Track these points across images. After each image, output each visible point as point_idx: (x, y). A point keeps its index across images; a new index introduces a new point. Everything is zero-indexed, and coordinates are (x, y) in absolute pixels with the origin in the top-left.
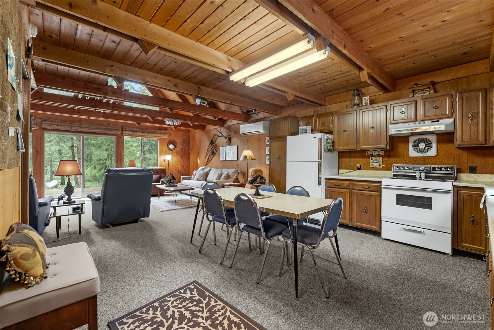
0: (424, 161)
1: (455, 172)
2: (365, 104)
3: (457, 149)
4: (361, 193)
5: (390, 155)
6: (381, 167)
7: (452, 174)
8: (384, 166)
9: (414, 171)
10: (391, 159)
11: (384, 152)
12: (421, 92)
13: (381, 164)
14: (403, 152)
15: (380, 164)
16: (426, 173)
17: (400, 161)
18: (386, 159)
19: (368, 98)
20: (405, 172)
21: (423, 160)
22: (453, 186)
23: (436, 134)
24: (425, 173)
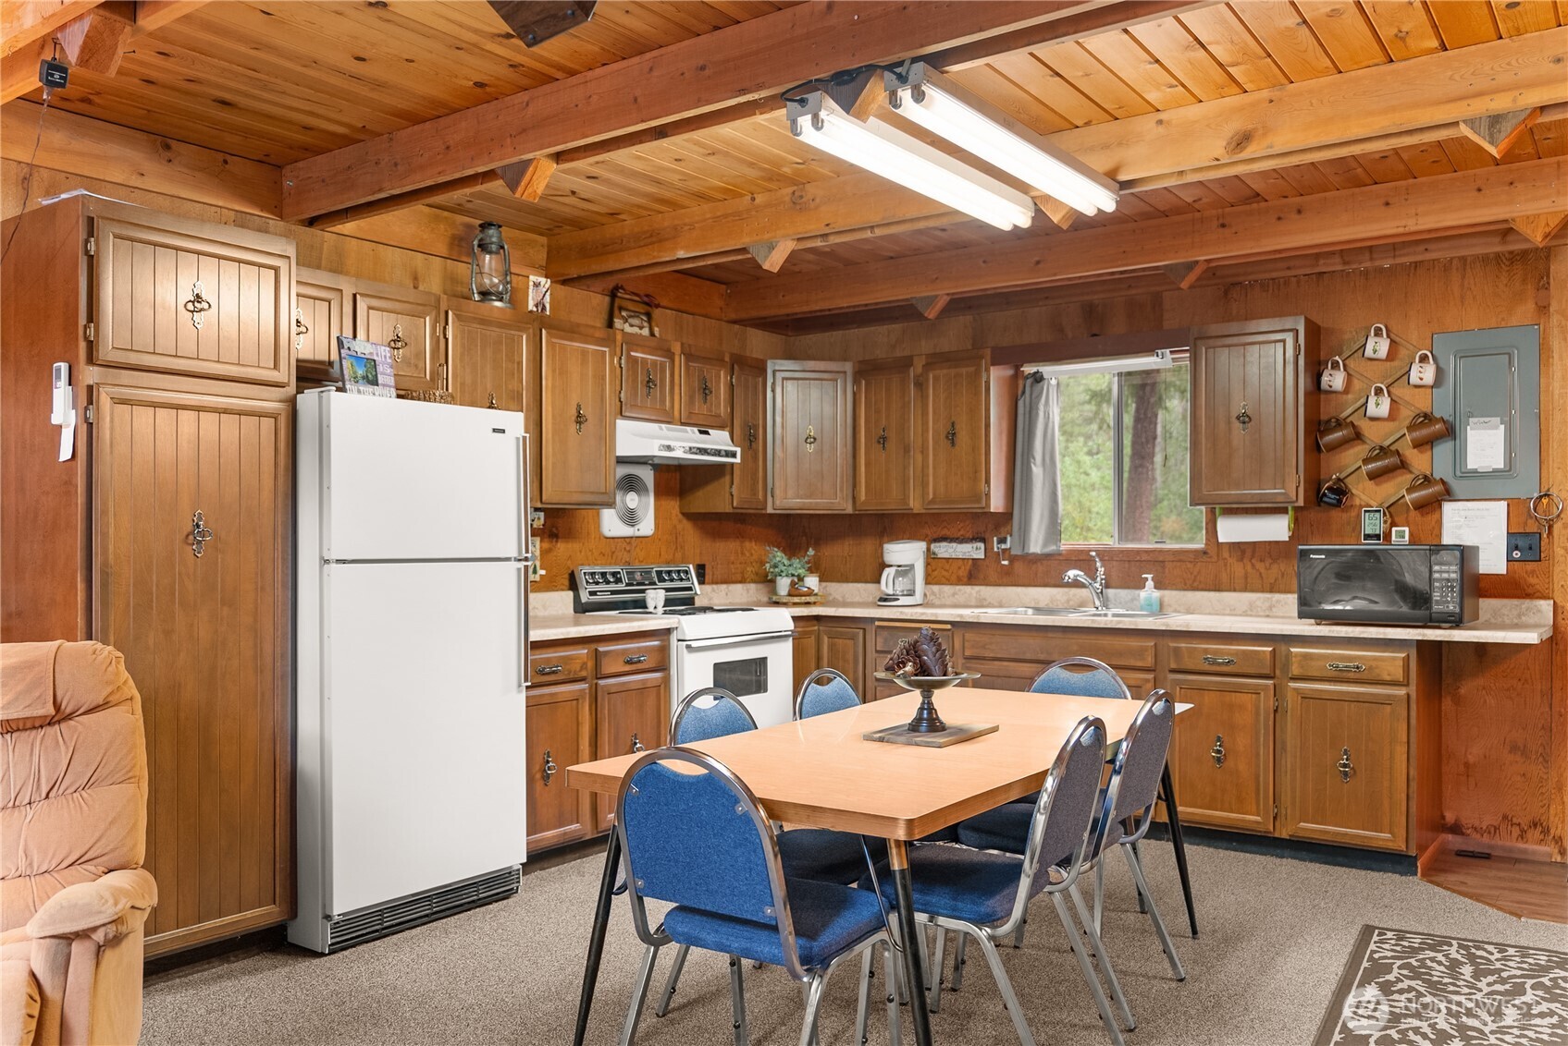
0: (629, 551)
1: (693, 584)
2: (537, 306)
3: (680, 516)
4: (624, 683)
5: (557, 529)
6: (537, 578)
7: (690, 589)
8: (543, 572)
9: (627, 585)
10: (559, 544)
11: (542, 515)
12: (636, 321)
13: (538, 564)
14: (586, 520)
15: (535, 566)
16: (668, 590)
17: (581, 552)
18: (546, 545)
19: (547, 286)
20: (613, 592)
21: (628, 549)
22: (795, 619)
23: (653, 465)
24: (664, 591)
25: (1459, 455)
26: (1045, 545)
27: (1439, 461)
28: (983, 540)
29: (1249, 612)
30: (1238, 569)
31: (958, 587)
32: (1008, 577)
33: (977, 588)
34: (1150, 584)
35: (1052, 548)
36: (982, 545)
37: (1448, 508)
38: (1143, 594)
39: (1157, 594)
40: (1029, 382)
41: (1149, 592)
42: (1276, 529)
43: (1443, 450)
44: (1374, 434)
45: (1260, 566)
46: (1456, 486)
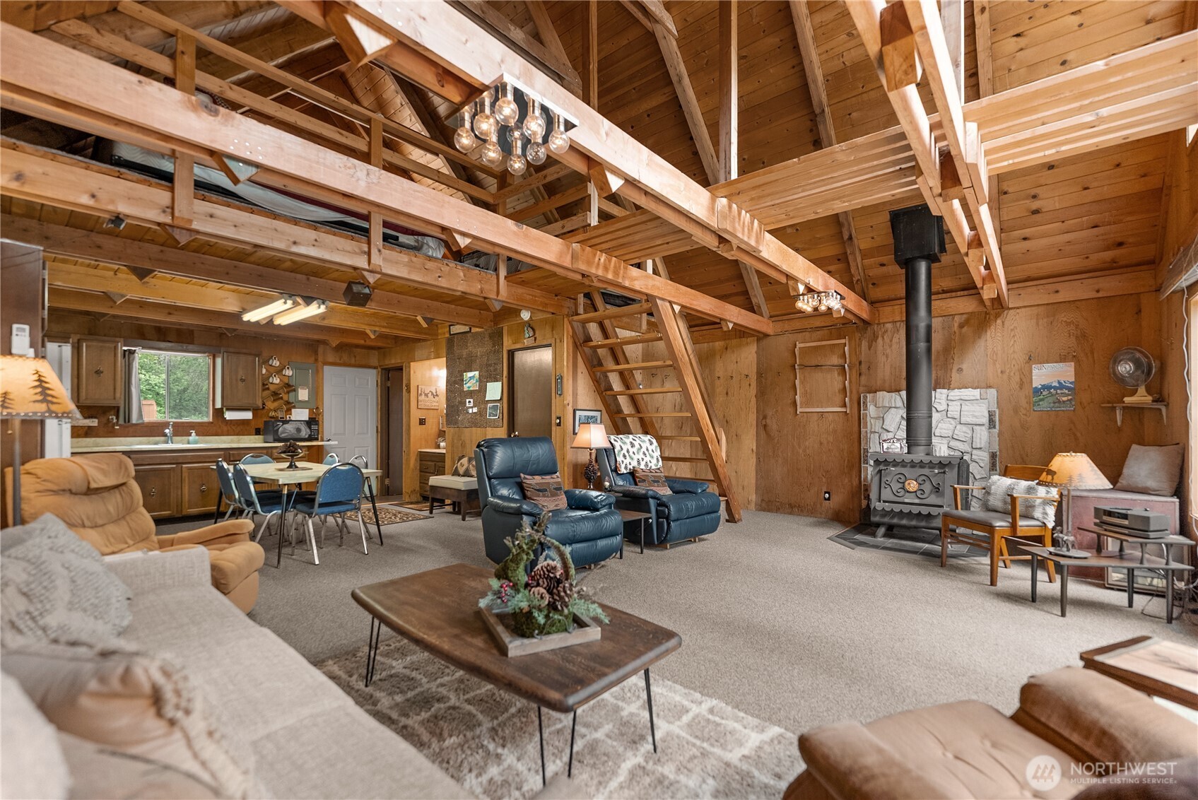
25: (297, 396)
26: (138, 420)
27: (291, 397)
28: (95, 418)
29: (232, 442)
30: (225, 428)
31: (80, 439)
32: (111, 433)
33: (94, 439)
34: (194, 434)
35: (141, 421)
36: (96, 420)
37: (293, 410)
38: (190, 438)
39: (197, 438)
40: (127, 353)
41: (193, 437)
42: (248, 415)
43: (292, 394)
44: (272, 388)
45: (233, 427)
46: (297, 405)
